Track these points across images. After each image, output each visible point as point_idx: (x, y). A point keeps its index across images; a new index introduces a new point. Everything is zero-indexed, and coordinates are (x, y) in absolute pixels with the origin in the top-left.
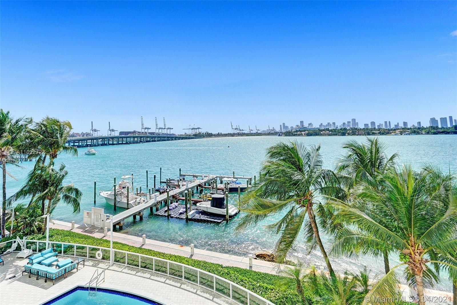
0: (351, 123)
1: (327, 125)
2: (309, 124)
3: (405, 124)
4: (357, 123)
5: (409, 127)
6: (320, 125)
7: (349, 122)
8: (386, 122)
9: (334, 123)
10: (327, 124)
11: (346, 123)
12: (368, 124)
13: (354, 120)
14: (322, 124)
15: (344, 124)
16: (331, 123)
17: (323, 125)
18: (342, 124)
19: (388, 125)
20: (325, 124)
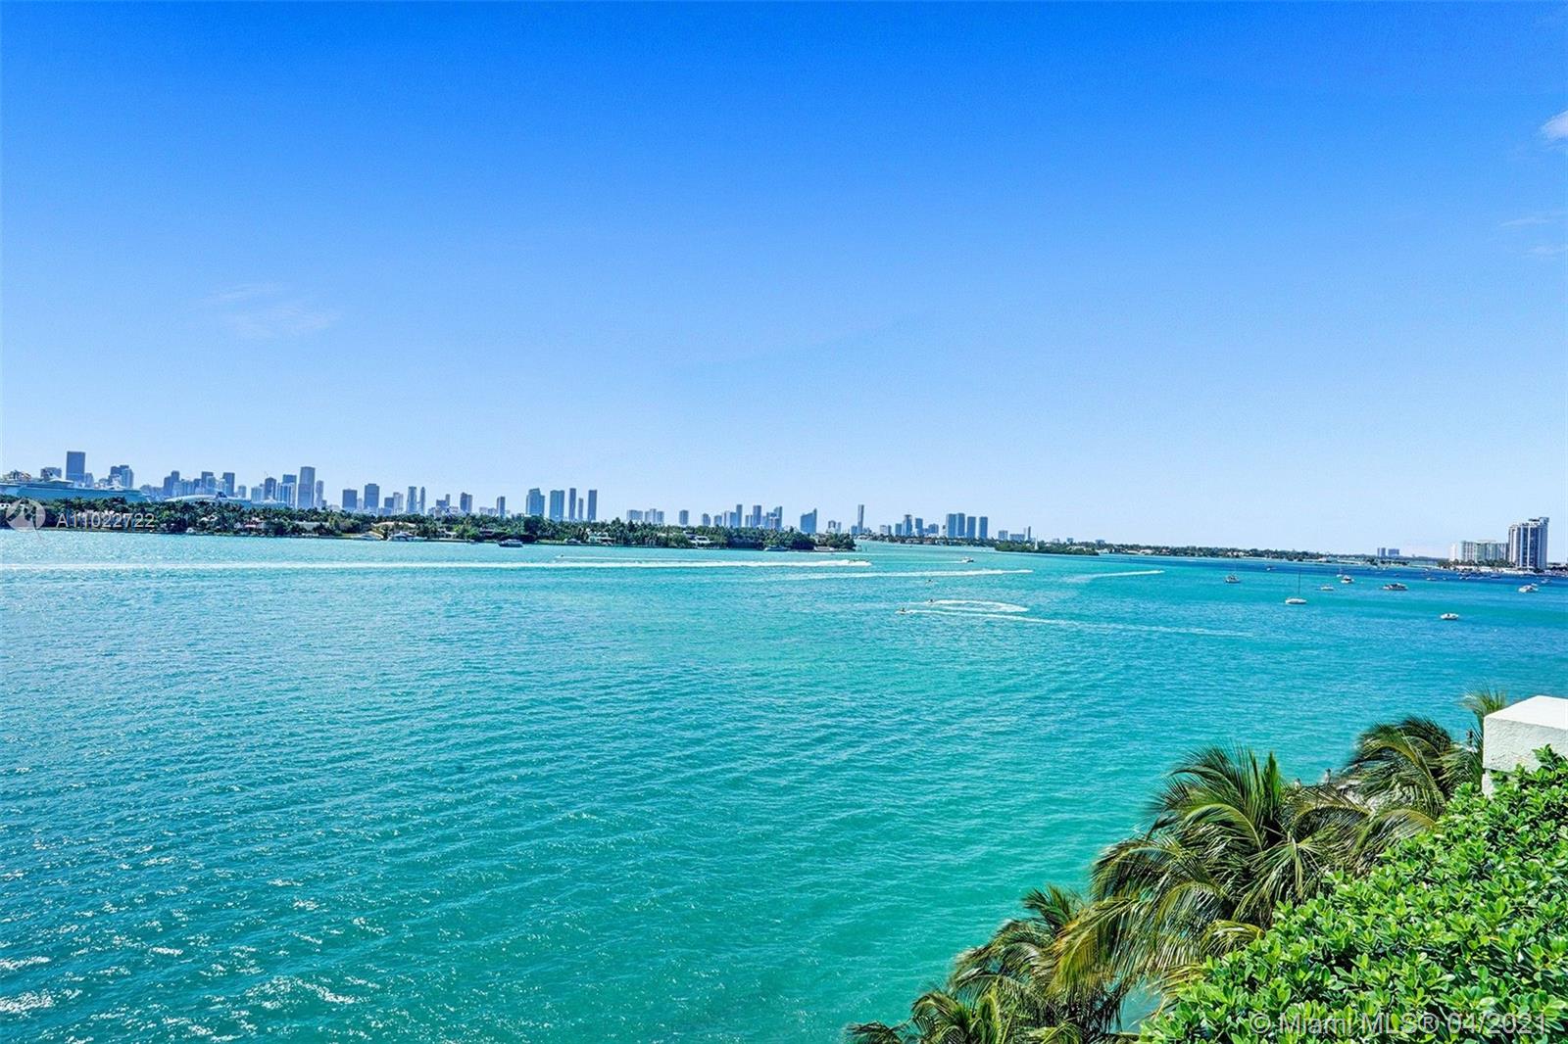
0: (298, 482)
1: (197, 481)
2: (115, 471)
3: (466, 500)
4: (321, 484)
5: (475, 511)
6: (167, 480)
7: (289, 479)
8: (412, 490)
9: (229, 477)
10: (200, 477)
11: (280, 480)
12: (356, 492)
13: (308, 472)
14: (175, 474)
15: (270, 482)
16: (218, 477)
17: (181, 477)
18: (263, 482)
19: (418, 500)
20: (189, 474)
